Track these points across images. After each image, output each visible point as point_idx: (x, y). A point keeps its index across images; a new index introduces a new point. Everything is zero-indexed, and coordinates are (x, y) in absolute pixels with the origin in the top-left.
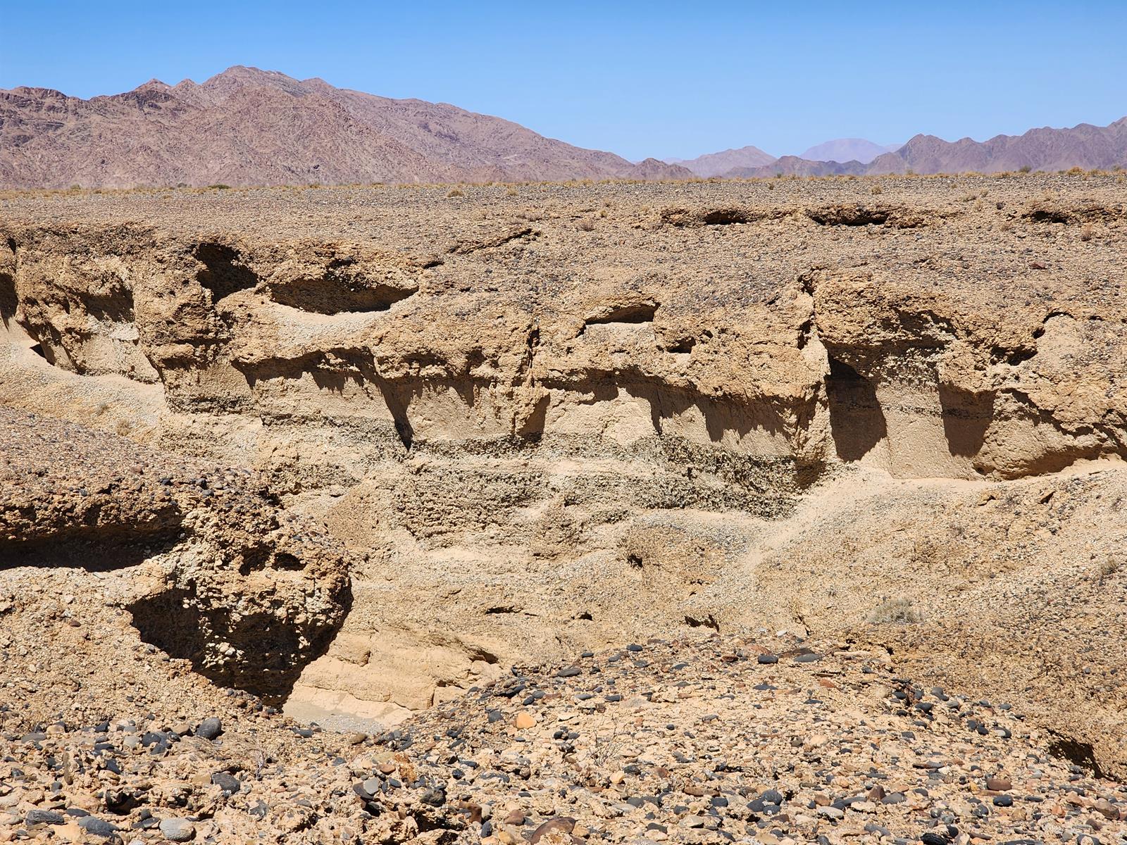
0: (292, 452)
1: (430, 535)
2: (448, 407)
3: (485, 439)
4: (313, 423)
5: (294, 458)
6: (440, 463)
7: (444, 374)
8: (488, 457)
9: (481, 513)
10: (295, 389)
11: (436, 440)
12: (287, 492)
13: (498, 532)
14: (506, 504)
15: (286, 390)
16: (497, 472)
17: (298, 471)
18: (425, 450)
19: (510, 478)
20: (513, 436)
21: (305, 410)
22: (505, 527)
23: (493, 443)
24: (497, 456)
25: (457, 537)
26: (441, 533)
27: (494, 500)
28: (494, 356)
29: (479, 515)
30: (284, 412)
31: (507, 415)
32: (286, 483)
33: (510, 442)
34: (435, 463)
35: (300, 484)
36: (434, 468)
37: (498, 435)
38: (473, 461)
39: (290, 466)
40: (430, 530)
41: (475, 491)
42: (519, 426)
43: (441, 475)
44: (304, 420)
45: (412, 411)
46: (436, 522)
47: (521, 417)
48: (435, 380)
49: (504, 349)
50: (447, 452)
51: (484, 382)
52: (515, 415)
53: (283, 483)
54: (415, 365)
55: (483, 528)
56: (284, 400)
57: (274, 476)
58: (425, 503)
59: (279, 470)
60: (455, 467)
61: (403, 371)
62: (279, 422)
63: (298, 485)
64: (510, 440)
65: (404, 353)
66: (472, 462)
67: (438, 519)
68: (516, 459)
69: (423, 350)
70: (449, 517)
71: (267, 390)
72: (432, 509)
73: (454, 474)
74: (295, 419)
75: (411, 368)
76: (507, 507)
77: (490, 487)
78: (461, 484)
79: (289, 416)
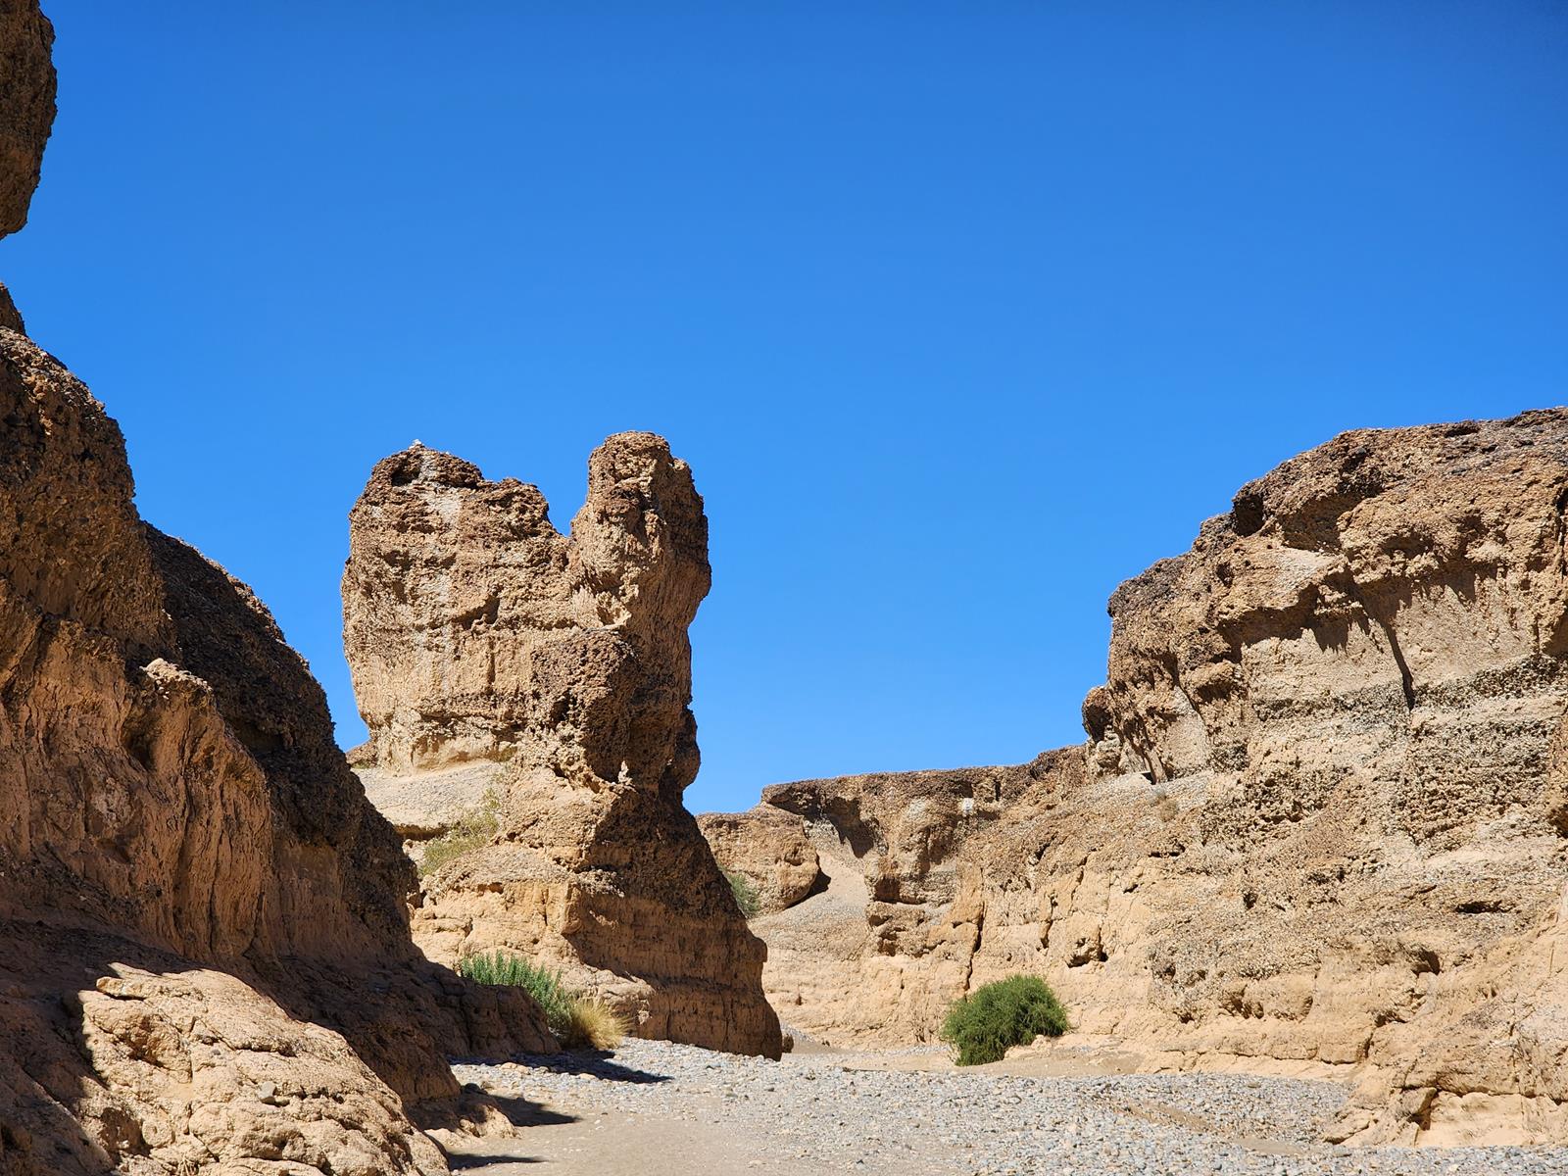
0: (1290, 755)
1: (1431, 834)
2: (1449, 624)
3: (1501, 666)
4: (1321, 711)
5: (1291, 763)
6: (1446, 718)
7: (1435, 565)
8: (1508, 697)
9: (1498, 788)
10: (1296, 659)
11: (1439, 683)
12: (1283, 817)
13: (1520, 817)
14: (1534, 770)
15: (1283, 661)
16: (1518, 720)
17: (1298, 785)
18: (1428, 702)
19: (1537, 727)
20: (1537, 657)
21: (1310, 692)
22: (1531, 808)
23: (1512, 673)
24: (1519, 694)
25: (1466, 831)
26: (1445, 828)
27: (1513, 764)
28: (1498, 523)
29: (1495, 792)
30: (1282, 697)
31: (1526, 620)
32: (1281, 802)
33: (1535, 667)
34: (1441, 719)
35: (1299, 804)
36: (1439, 727)
37: (1518, 658)
38: (1487, 707)
39: (1285, 776)
40: (1431, 825)
41: (1489, 754)
42: (1545, 637)
43: (1447, 737)
44: (1311, 708)
45: (1405, 637)
46: (1440, 813)
47: (1545, 622)
48: (1427, 578)
49: (1513, 512)
50: (1454, 699)
51: (1488, 569)
52: (1536, 619)
53: (1277, 804)
54: (1398, 558)
55: (1501, 812)
56: (1281, 677)
57: (1264, 792)
58: (1426, 784)
59: (1270, 783)
60: (1465, 721)
61: (1382, 569)
62: (1277, 715)
63: (1297, 805)
64: (1535, 665)
65: (1380, 539)
66: (1487, 709)
67: (1443, 807)
68: (1546, 696)
69: (1405, 530)
70: (1456, 802)
71: (1257, 664)
72: (1435, 792)
73: (1465, 734)
74: (1297, 707)
75: (1393, 565)
76: (1534, 775)
77: (1511, 744)
78: (1473, 747)
79: (1291, 702)
